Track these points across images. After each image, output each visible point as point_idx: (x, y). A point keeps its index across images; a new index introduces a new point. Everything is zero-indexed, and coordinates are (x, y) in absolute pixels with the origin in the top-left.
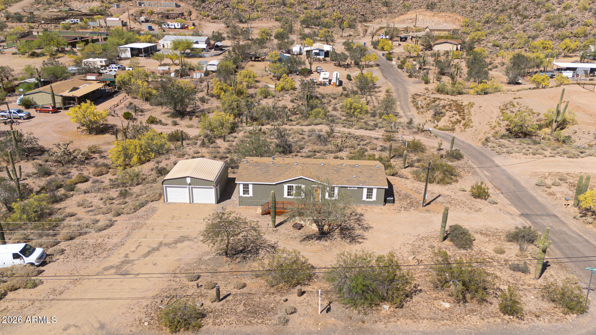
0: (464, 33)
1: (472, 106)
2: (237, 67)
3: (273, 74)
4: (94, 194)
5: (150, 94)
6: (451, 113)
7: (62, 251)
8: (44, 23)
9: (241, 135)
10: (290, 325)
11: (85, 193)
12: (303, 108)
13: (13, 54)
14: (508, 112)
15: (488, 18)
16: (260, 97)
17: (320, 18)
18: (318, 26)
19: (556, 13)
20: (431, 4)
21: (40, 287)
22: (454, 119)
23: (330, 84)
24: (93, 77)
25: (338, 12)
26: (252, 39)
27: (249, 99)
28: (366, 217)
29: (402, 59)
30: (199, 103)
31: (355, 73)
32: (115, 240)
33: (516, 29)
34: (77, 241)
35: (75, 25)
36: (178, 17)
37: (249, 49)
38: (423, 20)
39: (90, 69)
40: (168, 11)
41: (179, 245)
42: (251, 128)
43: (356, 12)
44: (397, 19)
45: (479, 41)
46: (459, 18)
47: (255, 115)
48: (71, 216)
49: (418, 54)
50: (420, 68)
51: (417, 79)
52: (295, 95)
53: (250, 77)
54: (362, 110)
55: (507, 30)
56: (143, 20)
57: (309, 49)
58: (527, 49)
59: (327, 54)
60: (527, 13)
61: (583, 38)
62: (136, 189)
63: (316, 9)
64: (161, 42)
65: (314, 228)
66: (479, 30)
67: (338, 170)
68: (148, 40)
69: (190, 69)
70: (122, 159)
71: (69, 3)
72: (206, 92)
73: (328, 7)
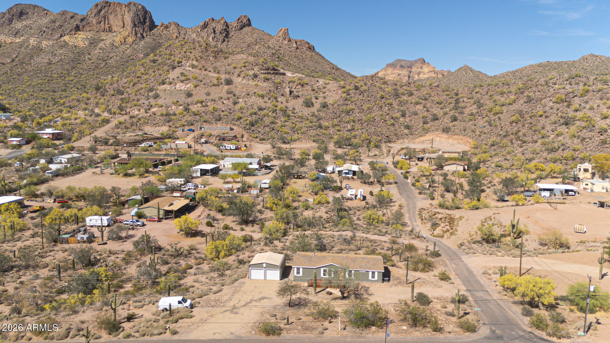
0: (473, 154)
1: (461, 219)
2: (284, 185)
3: (311, 190)
4: (200, 276)
5: (222, 207)
6: (444, 224)
7: (199, 303)
8: (126, 146)
9: (290, 238)
10: (324, 334)
11: (195, 275)
12: (335, 218)
13: (111, 174)
14: (486, 224)
15: (493, 142)
16: (302, 209)
17: (350, 139)
18: (349, 145)
19: (550, 139)
20: (446, 128)
21: (194, 318)
22: (445, 229)
23: (356, 198)
24: (178, 194)
25: (366, 134)
26: (294, 159)
27: (294, 211)
28: (371, 289)
29: (416, 178)
30: (258, 214)
31: (376, 189)
32: (225, 298)
33: (516, 152)
34: (205, 298)
35: (151, 148)
36: (233, 139)
37: (293, 169)
38: (439, 141)
39: (175, 187)
40: (224, 134)
41: (262, 301)
42: (298, 233)
43: (382, 134)
44: (417, 140)
45: (484, 162)
46: (470, 140)
47: (299, 223)
48: (193, 287)
49: (431, 174)
50: (430, 186)
51: (425, 196)
52: (329, 208)
53: (294, 193)
54: (378, 220)
55: (509, 153)
56: (204, 141)
57: (340, 169)
58: (522, 169)
59: (354, 173)
60: (526, 139)
61: (571, 161)
62: (228, 272)
63: (347, 131)
64: (221, 162)
65: (339, 294)
66: (485, 152)
67: (354, 260)
68: (211, 161)
69: (248, 187)
70: (214, 254)
71: (143, 128)
72: (262, 205)
73: (357, 130)
